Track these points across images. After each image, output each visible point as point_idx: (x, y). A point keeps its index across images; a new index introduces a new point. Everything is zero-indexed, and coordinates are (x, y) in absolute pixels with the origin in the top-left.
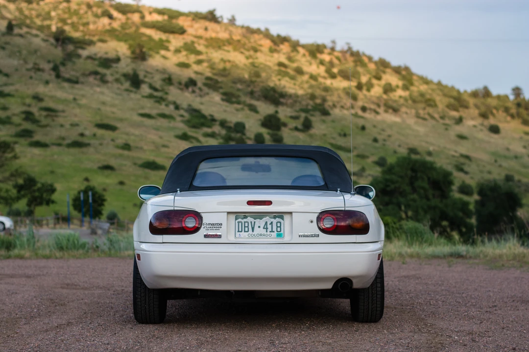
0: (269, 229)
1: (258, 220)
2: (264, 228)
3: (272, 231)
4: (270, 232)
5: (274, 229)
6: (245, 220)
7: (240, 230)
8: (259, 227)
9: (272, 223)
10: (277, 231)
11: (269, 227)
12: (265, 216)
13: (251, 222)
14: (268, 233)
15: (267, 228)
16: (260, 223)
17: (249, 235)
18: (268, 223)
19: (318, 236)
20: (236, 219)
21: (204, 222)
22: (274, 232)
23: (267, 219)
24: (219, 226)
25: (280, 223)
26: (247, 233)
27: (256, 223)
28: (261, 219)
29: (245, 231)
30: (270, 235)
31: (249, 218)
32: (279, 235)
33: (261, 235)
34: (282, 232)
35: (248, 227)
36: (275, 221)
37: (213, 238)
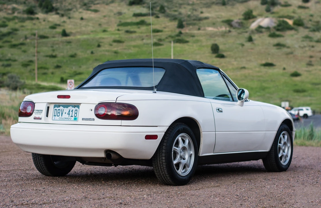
0: (71, 115)
1: (66, 108)
2: (68, 114)
3: (72, 116)
4: (71, 116)
5: (73, 115)
6: (59, 108)
7: (55, 115)
8: (65, 113)
9: (72, 111)
10: (75, 116)
11: (71, 113)
12: (70, 106)
13: (62, 110)
14: (70, 117)
15: (69, 114)
16: (66, 110)
17: (60, 118)
18: (71, 111)
19: (94, 120)
20: (54, 108)
21: (36, 108)
22: (73, 116)
23: (70, 108)
24: (41, 112)
25: (77, 110)
26: (58, 117)
27: (64, 110)
28: (67, 108)
29: (58, 116)
30: (71, 119)
31: (61, 107)
32: (75, 119)
33: (66, 118)
34: (77, 117)
35: (59, 113)
36: (74, 109)
37: (38, 119)
